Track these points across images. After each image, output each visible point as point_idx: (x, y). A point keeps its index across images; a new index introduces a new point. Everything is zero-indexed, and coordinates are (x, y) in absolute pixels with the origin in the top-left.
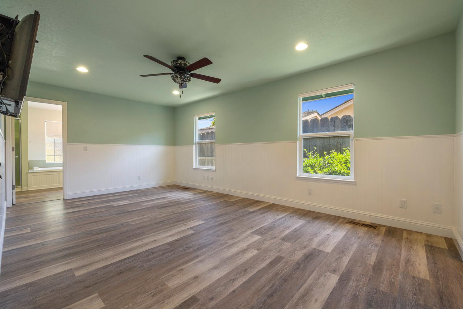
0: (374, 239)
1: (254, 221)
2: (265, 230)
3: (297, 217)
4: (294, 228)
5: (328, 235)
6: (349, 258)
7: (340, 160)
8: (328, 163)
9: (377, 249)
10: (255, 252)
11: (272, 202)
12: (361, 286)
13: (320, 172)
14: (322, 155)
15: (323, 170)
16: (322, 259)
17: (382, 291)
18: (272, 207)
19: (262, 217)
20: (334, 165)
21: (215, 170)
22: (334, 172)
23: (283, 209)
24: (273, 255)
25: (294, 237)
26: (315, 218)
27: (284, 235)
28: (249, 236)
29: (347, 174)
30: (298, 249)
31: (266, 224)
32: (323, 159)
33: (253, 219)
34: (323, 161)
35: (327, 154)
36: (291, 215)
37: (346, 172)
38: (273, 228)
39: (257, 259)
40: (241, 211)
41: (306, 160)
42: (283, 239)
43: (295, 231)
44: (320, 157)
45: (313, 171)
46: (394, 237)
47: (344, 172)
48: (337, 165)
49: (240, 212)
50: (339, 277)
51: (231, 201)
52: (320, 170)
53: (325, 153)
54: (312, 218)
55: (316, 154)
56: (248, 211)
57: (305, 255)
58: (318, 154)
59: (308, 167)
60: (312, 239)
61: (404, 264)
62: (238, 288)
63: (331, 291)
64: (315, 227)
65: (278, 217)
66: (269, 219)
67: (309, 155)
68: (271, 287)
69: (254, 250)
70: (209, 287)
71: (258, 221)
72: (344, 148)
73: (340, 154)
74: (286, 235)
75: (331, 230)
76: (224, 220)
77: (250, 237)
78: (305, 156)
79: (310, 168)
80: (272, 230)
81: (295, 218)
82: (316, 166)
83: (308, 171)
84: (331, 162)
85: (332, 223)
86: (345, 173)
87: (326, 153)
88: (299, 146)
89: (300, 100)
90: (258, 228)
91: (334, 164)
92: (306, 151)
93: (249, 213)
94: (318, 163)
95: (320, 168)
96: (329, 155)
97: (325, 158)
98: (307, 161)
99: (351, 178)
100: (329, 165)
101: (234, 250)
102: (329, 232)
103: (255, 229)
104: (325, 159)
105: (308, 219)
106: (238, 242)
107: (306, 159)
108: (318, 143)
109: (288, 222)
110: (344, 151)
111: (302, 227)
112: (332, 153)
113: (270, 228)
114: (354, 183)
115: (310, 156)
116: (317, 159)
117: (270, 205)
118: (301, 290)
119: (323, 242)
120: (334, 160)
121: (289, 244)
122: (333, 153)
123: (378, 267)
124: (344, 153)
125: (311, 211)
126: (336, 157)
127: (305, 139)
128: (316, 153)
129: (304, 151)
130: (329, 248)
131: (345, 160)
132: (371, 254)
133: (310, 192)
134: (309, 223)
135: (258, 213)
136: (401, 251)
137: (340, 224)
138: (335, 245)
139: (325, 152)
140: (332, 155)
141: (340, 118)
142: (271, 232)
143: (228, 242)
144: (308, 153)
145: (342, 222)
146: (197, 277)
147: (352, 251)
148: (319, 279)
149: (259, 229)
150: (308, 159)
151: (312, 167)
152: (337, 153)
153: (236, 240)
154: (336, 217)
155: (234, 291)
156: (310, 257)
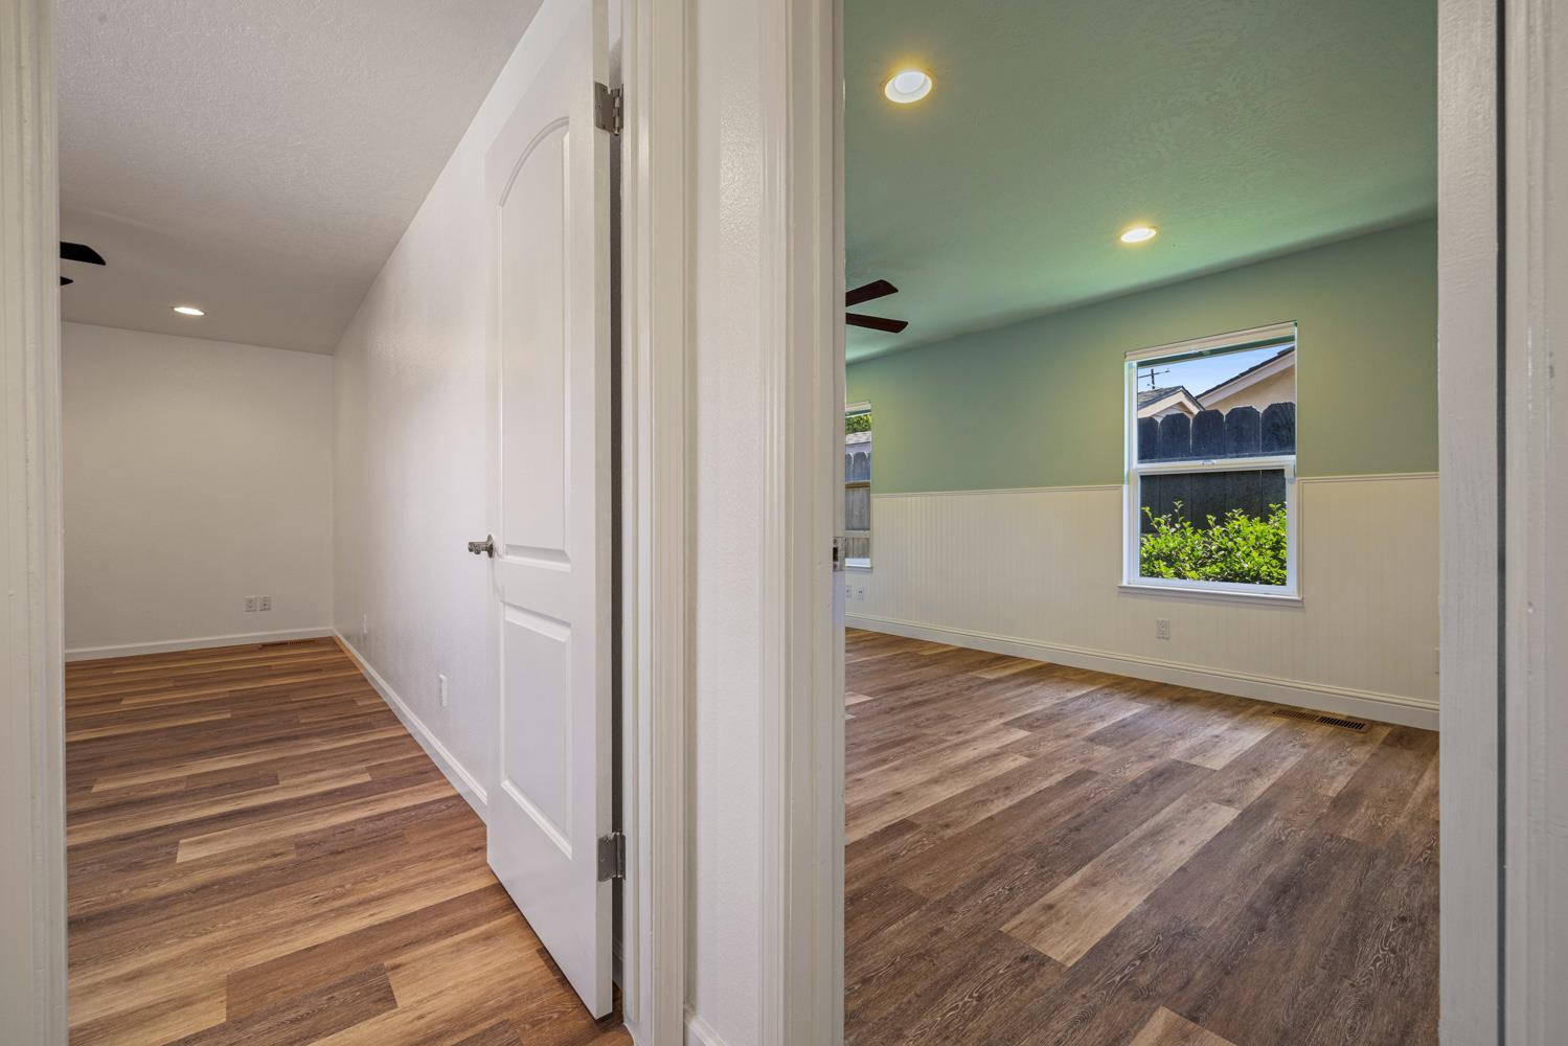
0: (1349, 749)
1: (1002, 701)
2: (1038, 720)
3: (1125, 695)
4: (1120, 718)
5: (1217, 736)
6: (1272, 782)
7: (1257, 538)
8: (1219, 549)
9: (1354, 769)
10: (1022, 760)
11: (1047, 660)
12: (1294, 828)
13: (1193, 574)
14: (1200, 525)
15: (1203, 569)
16: (1198, 780)
17: (1347, 840)
18: (1047, 672)
19: (1026, 693)
20: (1239, 554)
21: (872, 568)
22: (1237, 575)
23: (1083, 676)
24: (1071, 768)
25: (1120, 735)
26: (1178, 700)
27: (1092, 731)
28: (997, 730)
29: (1278, 579)
30: (1132, 759)
31: (1039, 708)
32: (1202, 536)
33: (1002, 697)
34: (1204, 542)
35: (1216, 523)
36: (1107, 691)
37: (1275, 575)
38: (1061, 717)
39: (1032, 772)
40: (960, 678)
41: (1148, 540)
42: (1092, 739)
43: (1123, 724)
44: (1194, 533)
45: (1172, 571)
46: (1410, 749)
47: (1269, 575)
48: (1248, 555)
49: (958, 679)
50: (1240, 812)
51: (925, 653)
52: (1192, 569)
53: (1211, 519)
54: (1170, 698)
55: (1183, 521)
56: (980, 678)
57: (1151, 771)
58: (1189, 523)
59: (1157, 559)
60: (1169, 743)
61: (1420, 800)
62: (998, 814)
63: (1218, 832)
64: (1179, 718)
65: (1070, 695)
66: (1045, 698)
67: (1159, 524)
68: (1074, 818)
69: (1017, 756)
70: (933, 809)
71: (1014, 700)
72: (1271, 505)
73: (1261, 521)
74: (1099, 732)
75: (1225, 727)
76: (922, 696)
77: (1000, 734)
78: (1147, 528)
79: (1162, 564)
80: (1058, 721)
81: (1118, 699)
82: (1181, 556)
83: (1155, 571)
84: (1230, 544)
85: (1229, 712)
86: (1273, 578)
87: (1214, 519)
88: (1130, 499)
89: (1130, 367)
90: (1017, 716)
91: (1238, 550)
92: (1150, 515)
93: (984, 683)
94: (1188, 549)
95: (1195, 564)
96: (1224, 526)
97: (1211, 533)
98: (1152, 542)
99: (1289, 591)
100: (1224, 555)
101: (968, 754)
102: (1217, 732)
103: (1012, 718)
104: (1209, 537)
105: (1156, 702)
106: (975, 739)
107: (1150, 536)
108: (1188, 488)
109: (1099, 705)
110: (1274, 515)
111: (1140, 716)
112: (1233, 518)
113: (1050, 718)
114: (1300, 605)
115: (1164, 527)
116: (1184, 536)
117: (1041, 668)
118: (1145, 825)
119: (1202, 749)
120: (1239, 540)
121: (1109, 749)
122: (1238, 520)
123: (1347, 802)
124: (1273, 518)
125: (1166, 685)
126: (1246, 531)
127: (1146, 479)
128: (1180, 519)
129: (1143, 514)
130: (1217, 762)
131: (1275, 540)
132: (1333, 777)
133: (1163, 630)
134: (1161, 710)
135: (1011, 684)
136: (1421, 776)
137: (1253, 715)
138: (1236, 756)
139: (1209, 517)
140: (1232, 526)
141: (1261, 412)
142: (1058, 724)
143: (949, 738)
144: (1157, 519)
145: (1261, 713)
146: (899, 793)
147: (1280, 770)
148: (1189, 811)
149: (1023, 717)
150: (1155, 538)
151: (1170, 560)
152: (1249, 519)
153: (968, 737)
154: (1241, 699)
155: (991, 818)
156: (1167, 775)
